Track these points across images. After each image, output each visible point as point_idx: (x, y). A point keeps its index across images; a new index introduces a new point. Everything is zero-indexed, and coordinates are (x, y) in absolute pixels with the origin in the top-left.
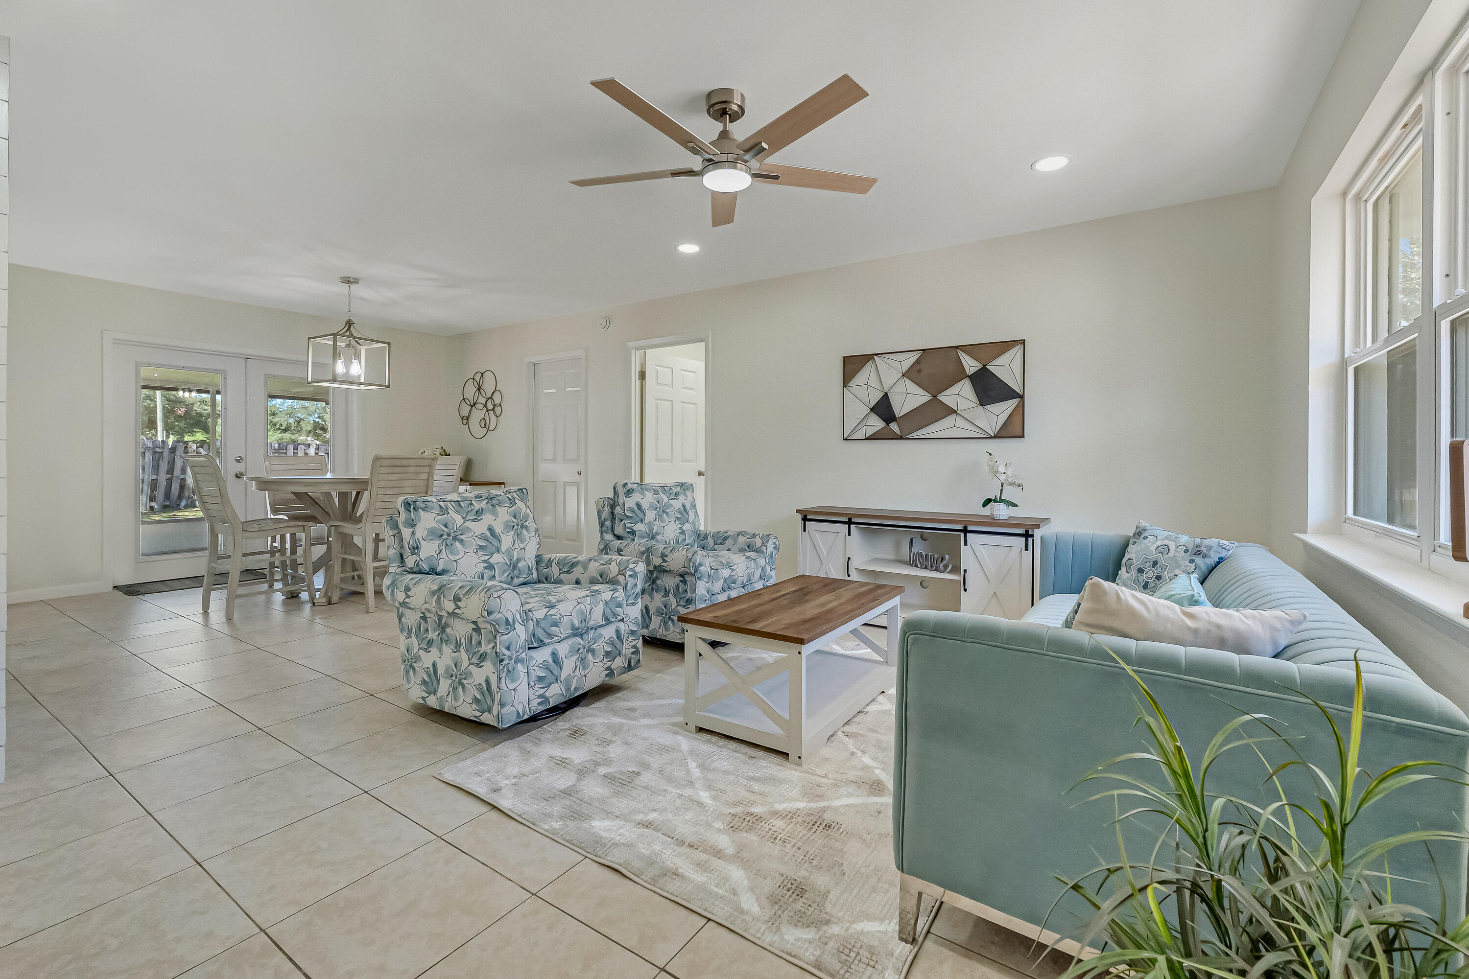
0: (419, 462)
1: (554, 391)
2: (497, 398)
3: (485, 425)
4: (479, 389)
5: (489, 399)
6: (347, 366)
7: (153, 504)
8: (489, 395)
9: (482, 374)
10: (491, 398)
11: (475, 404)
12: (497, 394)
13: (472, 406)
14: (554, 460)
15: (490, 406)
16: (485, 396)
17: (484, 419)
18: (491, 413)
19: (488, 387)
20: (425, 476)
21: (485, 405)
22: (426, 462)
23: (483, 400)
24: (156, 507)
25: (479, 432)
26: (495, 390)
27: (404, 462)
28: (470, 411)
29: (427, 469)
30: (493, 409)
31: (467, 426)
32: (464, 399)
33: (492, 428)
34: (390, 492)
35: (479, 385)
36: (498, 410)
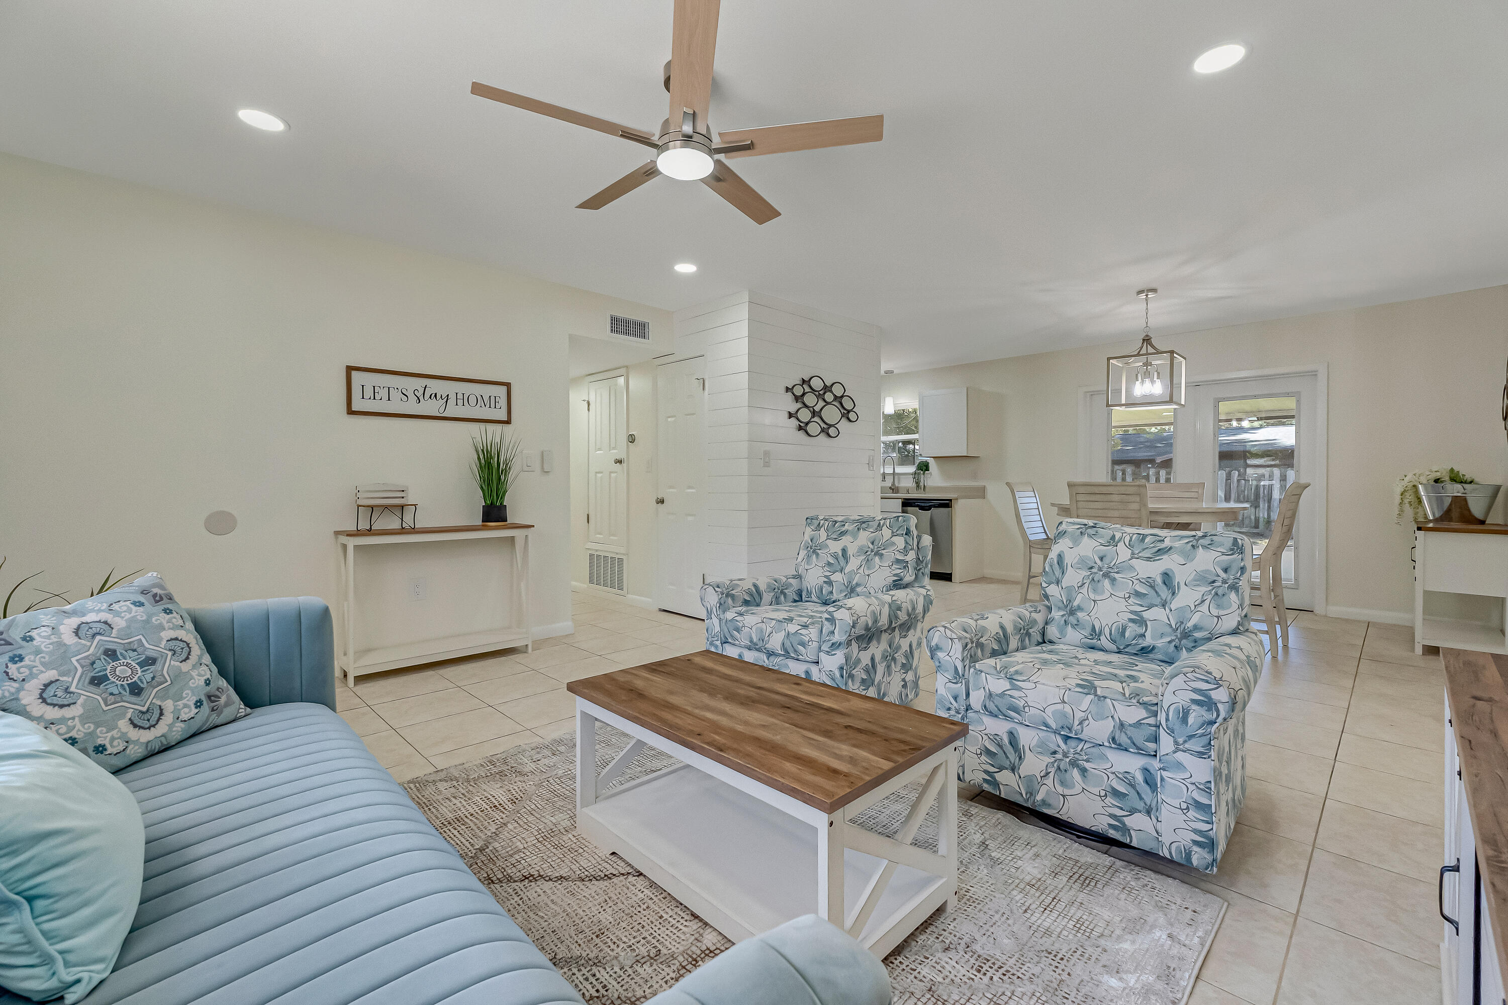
22: (1131, 490)
27: (1104, 490)
29: (1136, 498)
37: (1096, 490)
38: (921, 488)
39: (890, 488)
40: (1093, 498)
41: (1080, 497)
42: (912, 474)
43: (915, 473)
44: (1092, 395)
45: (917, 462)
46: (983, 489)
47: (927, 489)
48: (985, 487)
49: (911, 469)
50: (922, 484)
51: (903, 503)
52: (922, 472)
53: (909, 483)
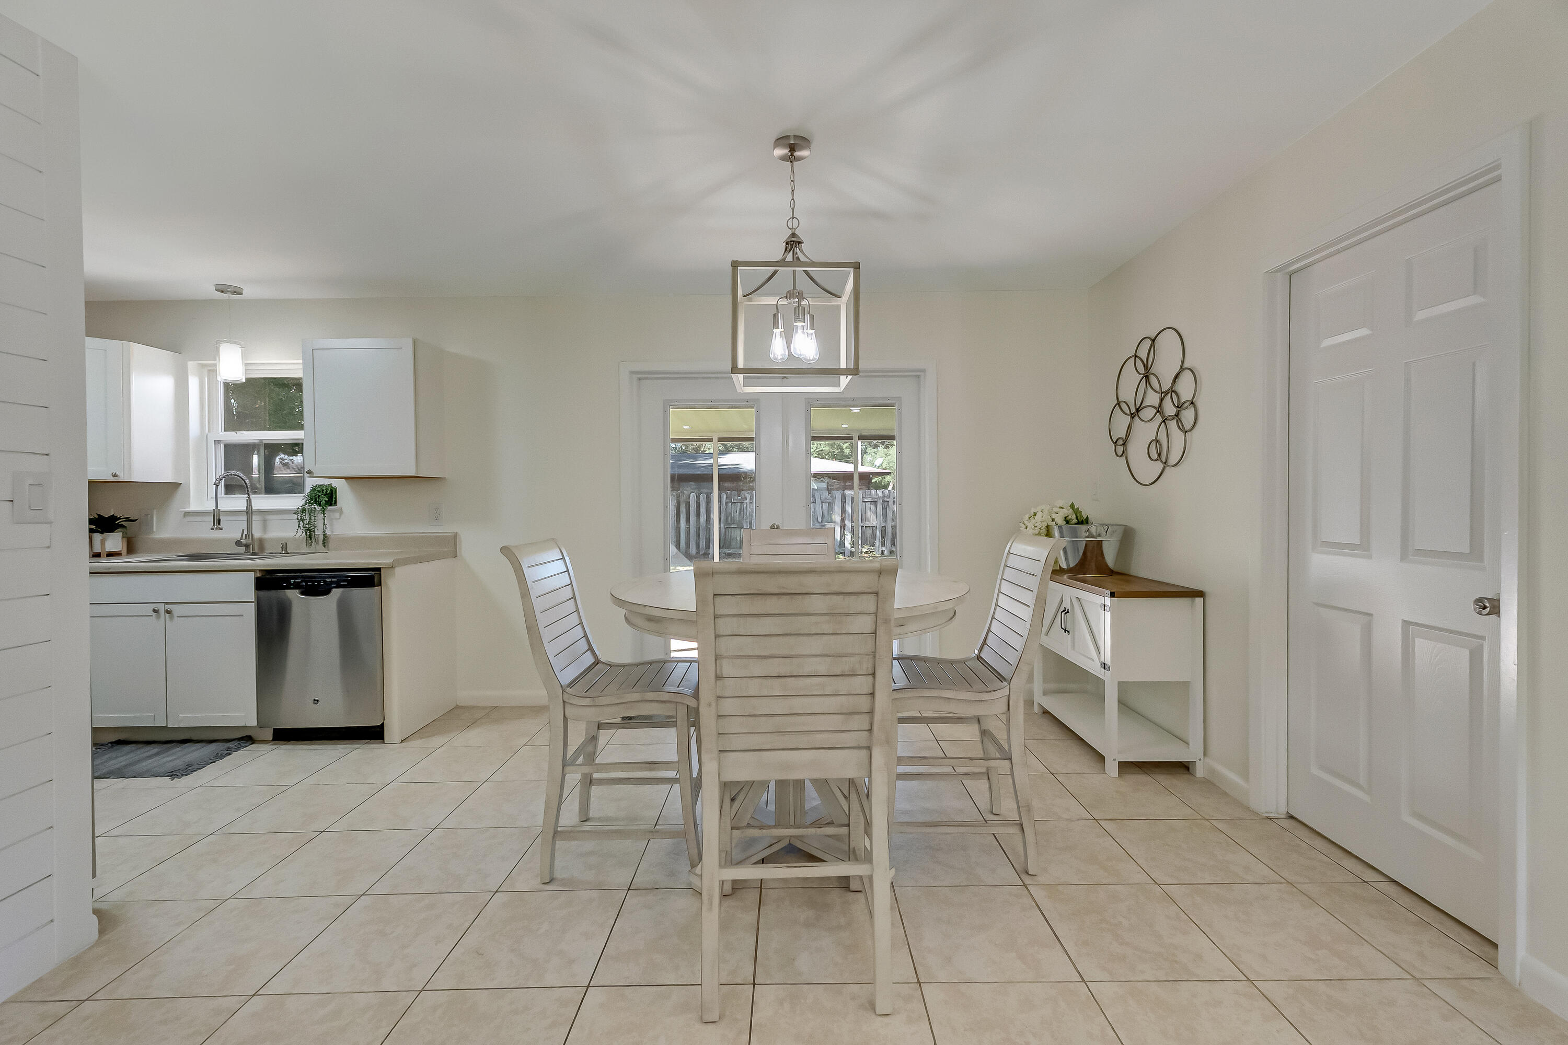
0: (837, 582)
1: (1364, 332)
2: (1185, 389)
3: (1159, 455)
4: (1147, 376)
5: (1166, 393)
6: (788, 338)
7: (884, 549)
8: (1166, 386)
9: (1153, 341)
10: (1172, 391)
11: (1138, 410)
12: (1186, 379)
13: (1132, 416)
14: (1362, 547)
15: (1170, 410)
16: (1158, 388)
17: (1157, 441)
18: (1173, 424)
19: (1166, 368)
20: (864, 624)
21: (1159, 410)
22: (858, 583)
23: (1153, 399)
24: (886, 552)
25: (1147, 469)
26: (1182, 369)
27: (791, 584)
28: (1129, 427)
29: (869, 603)
30: (1177, 415)
31: (1124, 458)
32: (1118, 404)
33: (1173, 460)
34: (758, 668)
35: (1145, 366)
36: (1188, 416)
37: (771, 585)
38: (317, 541)
39: (238, 543)
40: (760, 606)
41: (726, 606)
42: (296, 513)
43: (304, 510)
44: (640, 379)
45: (308, 490)
46: (454, 539)
47: (331, 544)
48: (455, 536)
49: (295, 502)
50: (319, 532)
51: (258, 581)
52: (318, 508)
53: (290, 531)
